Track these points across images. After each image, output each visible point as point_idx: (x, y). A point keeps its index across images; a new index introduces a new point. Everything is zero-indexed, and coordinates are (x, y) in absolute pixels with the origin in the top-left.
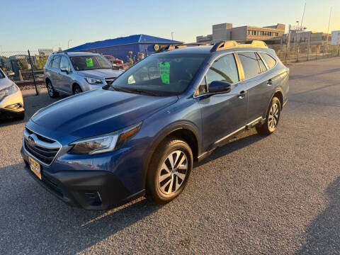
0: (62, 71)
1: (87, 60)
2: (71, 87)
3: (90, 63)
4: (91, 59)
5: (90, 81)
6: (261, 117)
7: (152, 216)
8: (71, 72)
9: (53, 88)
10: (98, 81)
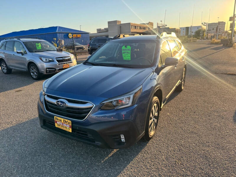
0: (18, 53)
1: (37, 44)
2: (27, 65)
3: (39, 46)
4: (39, 44)
5: (44, 60)
6: (180, 80)
7: (146, 149)
8: (26, 53)
9: (7, 66)
10: (51, 60)
